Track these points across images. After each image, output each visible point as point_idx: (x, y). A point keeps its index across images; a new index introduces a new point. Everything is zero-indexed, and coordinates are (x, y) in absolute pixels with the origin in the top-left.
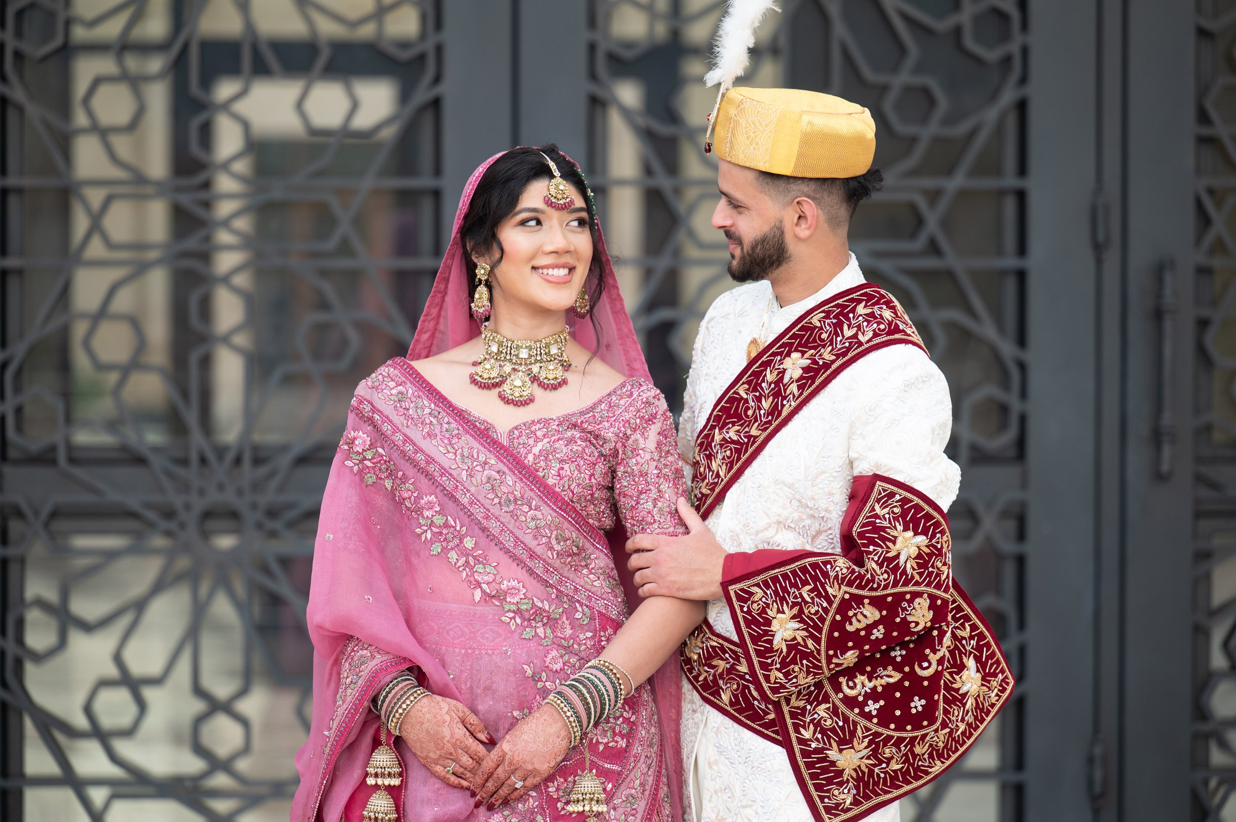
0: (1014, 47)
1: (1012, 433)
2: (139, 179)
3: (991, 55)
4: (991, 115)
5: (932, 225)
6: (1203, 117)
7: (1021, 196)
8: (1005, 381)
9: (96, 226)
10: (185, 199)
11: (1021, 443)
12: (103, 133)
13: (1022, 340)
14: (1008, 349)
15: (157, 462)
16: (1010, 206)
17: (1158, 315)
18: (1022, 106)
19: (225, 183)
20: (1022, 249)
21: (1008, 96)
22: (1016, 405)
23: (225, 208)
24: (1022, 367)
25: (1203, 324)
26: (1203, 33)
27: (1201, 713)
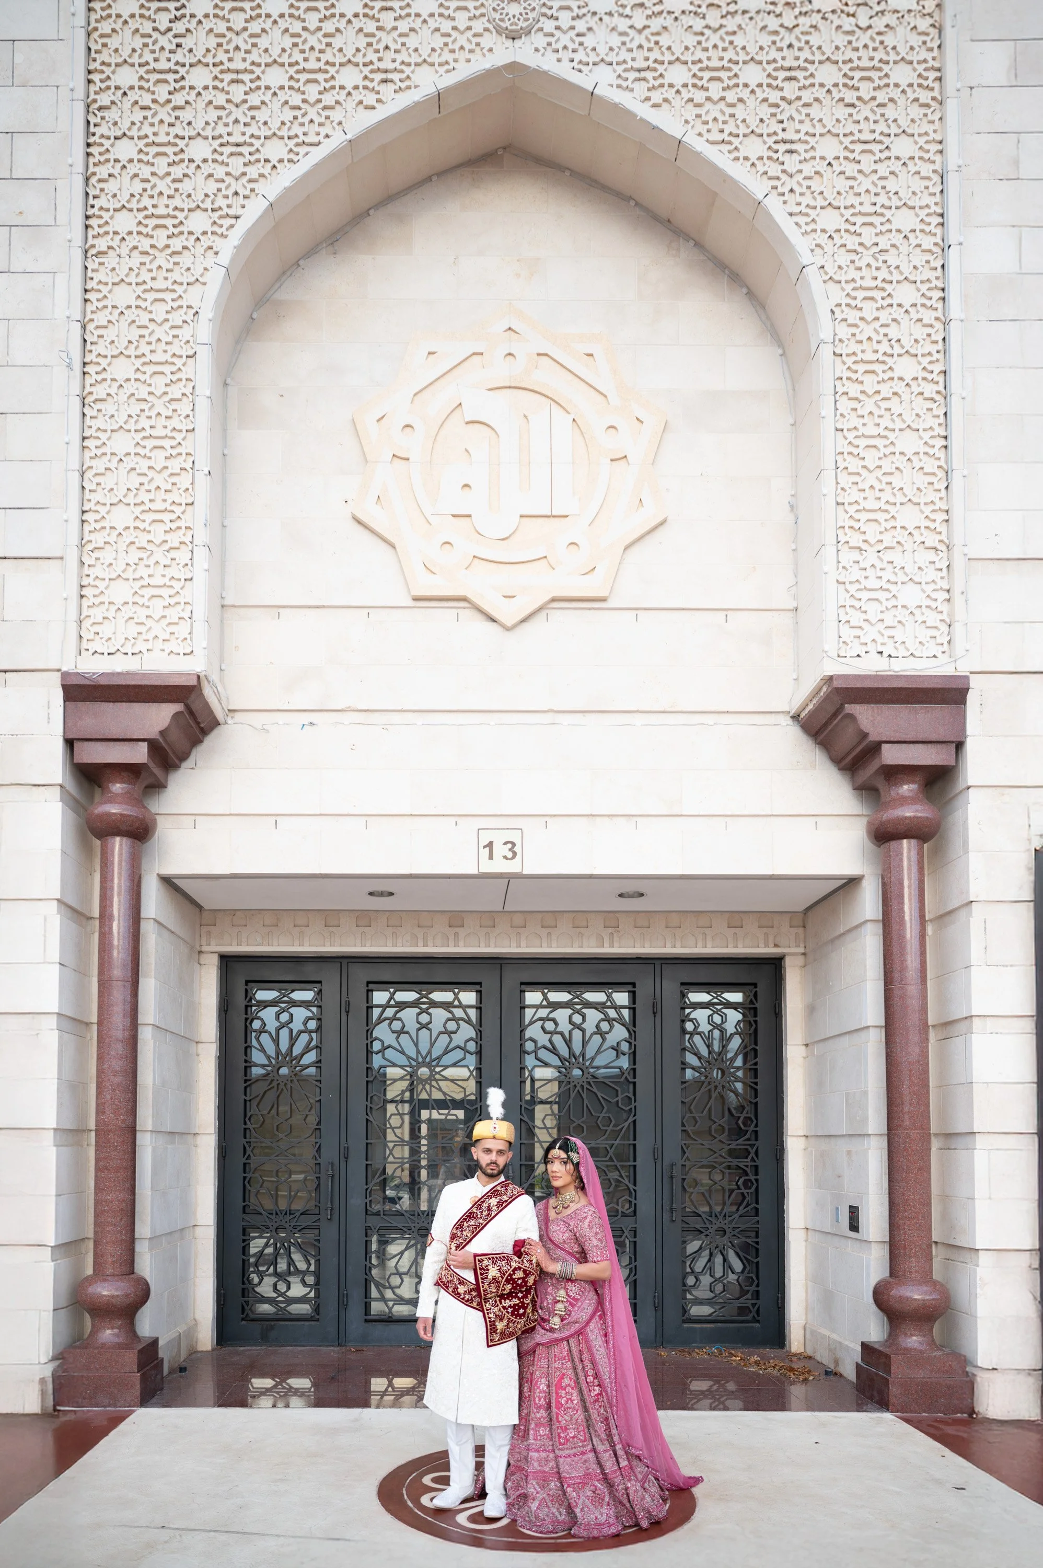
0: (632, 1106)
1: (632, 1209)
2: (403, 1141)
3: (627, 1108)
4: (626, 1124)
5: (611, 1154)
6: (683, 1125)
7: (634, 1145)
8: (630, 1195)
9: (391, 1153)
10: (413, 1146)
11: (635, 1211)
12: (393, 1128)
13: (635, 1185)
14: (631, 1186)
15: (406, 1215)
16: (632, 1147)
17: (672, 1177)
18: (634, 1122)
19: (424, 1142)
20: (635, 1160)
21: (631, 1119)
22: (634, 1201)
23: (424, 1149)
24: (635, 1191)
25: (684, 1180)
26: (682, 1102)
27: (684, 1285)
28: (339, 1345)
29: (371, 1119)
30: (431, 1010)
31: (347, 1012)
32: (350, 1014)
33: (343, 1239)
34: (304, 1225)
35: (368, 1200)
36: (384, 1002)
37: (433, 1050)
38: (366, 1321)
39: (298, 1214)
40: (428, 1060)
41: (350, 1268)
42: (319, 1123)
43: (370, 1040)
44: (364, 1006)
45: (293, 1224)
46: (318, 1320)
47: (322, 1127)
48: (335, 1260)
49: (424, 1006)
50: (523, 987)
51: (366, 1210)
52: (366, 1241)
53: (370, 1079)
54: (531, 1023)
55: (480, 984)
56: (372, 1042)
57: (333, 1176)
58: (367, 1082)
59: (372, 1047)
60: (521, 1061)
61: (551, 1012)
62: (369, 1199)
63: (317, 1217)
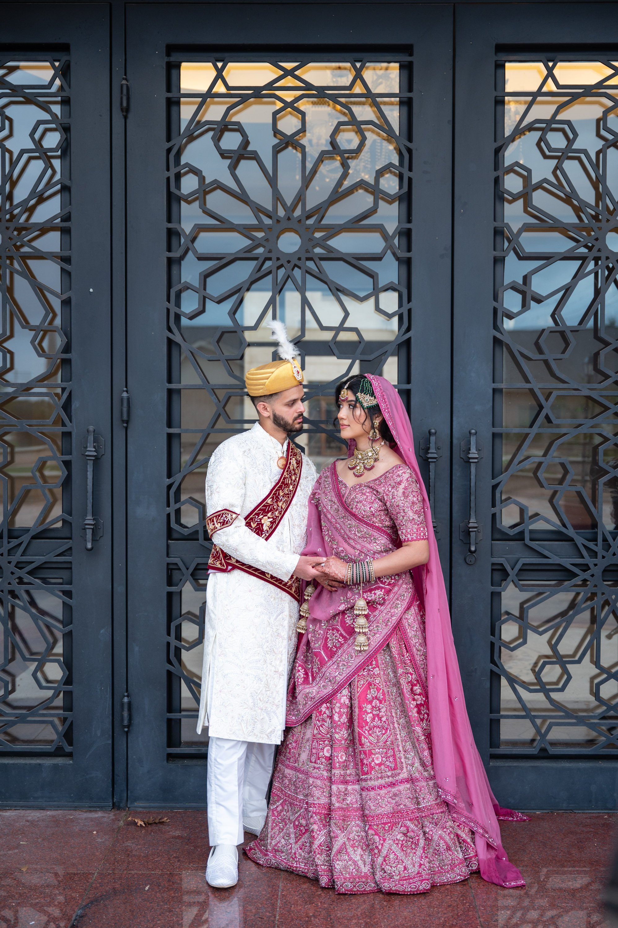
28: (115, 806)
29: (177, 338)
30: (304, 105)
31: (126, 111)
32: (130, 116)
33: (120, 589)
34: (39, 560)
35: (171, 510)
36: (203, 88)
37: (309, 192)
38: (170, 757)
39: (26, 539)
40: (298, 213)
41: (135, 649)
42: (67, 349)
43: (173, 171)
44: (161, 96)
45: (17, 557)
46: (70, 755)
47: (73, 356)
48: (105, 633)
49: (289, 96)
50: (502, 57)
51: (170, 530)
52: (170, 595)
53: (175, 255)
54: (519, 132)
55: (408, 49)
56: (178, 176)
57: (97, 460)
58: (170, 261)
59: (178, 187)
60: (497, 214)
61: (562, 107)
62: (174, 507)
63: (65, 545)
